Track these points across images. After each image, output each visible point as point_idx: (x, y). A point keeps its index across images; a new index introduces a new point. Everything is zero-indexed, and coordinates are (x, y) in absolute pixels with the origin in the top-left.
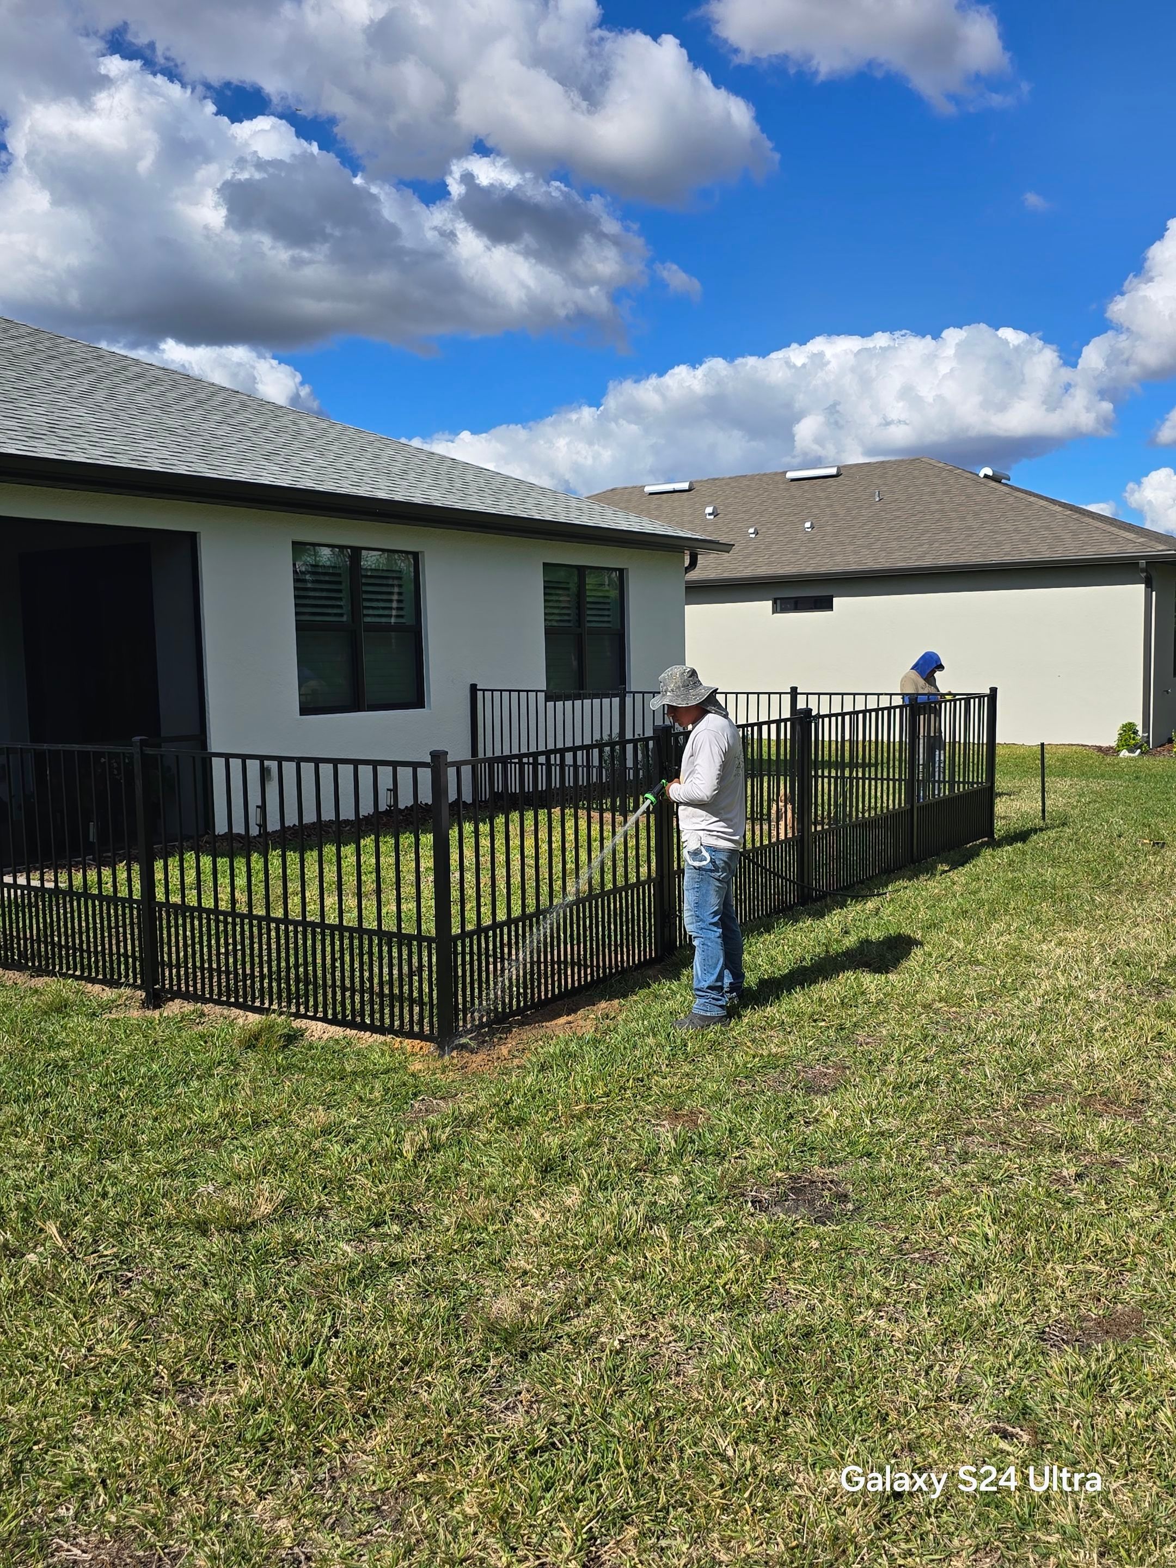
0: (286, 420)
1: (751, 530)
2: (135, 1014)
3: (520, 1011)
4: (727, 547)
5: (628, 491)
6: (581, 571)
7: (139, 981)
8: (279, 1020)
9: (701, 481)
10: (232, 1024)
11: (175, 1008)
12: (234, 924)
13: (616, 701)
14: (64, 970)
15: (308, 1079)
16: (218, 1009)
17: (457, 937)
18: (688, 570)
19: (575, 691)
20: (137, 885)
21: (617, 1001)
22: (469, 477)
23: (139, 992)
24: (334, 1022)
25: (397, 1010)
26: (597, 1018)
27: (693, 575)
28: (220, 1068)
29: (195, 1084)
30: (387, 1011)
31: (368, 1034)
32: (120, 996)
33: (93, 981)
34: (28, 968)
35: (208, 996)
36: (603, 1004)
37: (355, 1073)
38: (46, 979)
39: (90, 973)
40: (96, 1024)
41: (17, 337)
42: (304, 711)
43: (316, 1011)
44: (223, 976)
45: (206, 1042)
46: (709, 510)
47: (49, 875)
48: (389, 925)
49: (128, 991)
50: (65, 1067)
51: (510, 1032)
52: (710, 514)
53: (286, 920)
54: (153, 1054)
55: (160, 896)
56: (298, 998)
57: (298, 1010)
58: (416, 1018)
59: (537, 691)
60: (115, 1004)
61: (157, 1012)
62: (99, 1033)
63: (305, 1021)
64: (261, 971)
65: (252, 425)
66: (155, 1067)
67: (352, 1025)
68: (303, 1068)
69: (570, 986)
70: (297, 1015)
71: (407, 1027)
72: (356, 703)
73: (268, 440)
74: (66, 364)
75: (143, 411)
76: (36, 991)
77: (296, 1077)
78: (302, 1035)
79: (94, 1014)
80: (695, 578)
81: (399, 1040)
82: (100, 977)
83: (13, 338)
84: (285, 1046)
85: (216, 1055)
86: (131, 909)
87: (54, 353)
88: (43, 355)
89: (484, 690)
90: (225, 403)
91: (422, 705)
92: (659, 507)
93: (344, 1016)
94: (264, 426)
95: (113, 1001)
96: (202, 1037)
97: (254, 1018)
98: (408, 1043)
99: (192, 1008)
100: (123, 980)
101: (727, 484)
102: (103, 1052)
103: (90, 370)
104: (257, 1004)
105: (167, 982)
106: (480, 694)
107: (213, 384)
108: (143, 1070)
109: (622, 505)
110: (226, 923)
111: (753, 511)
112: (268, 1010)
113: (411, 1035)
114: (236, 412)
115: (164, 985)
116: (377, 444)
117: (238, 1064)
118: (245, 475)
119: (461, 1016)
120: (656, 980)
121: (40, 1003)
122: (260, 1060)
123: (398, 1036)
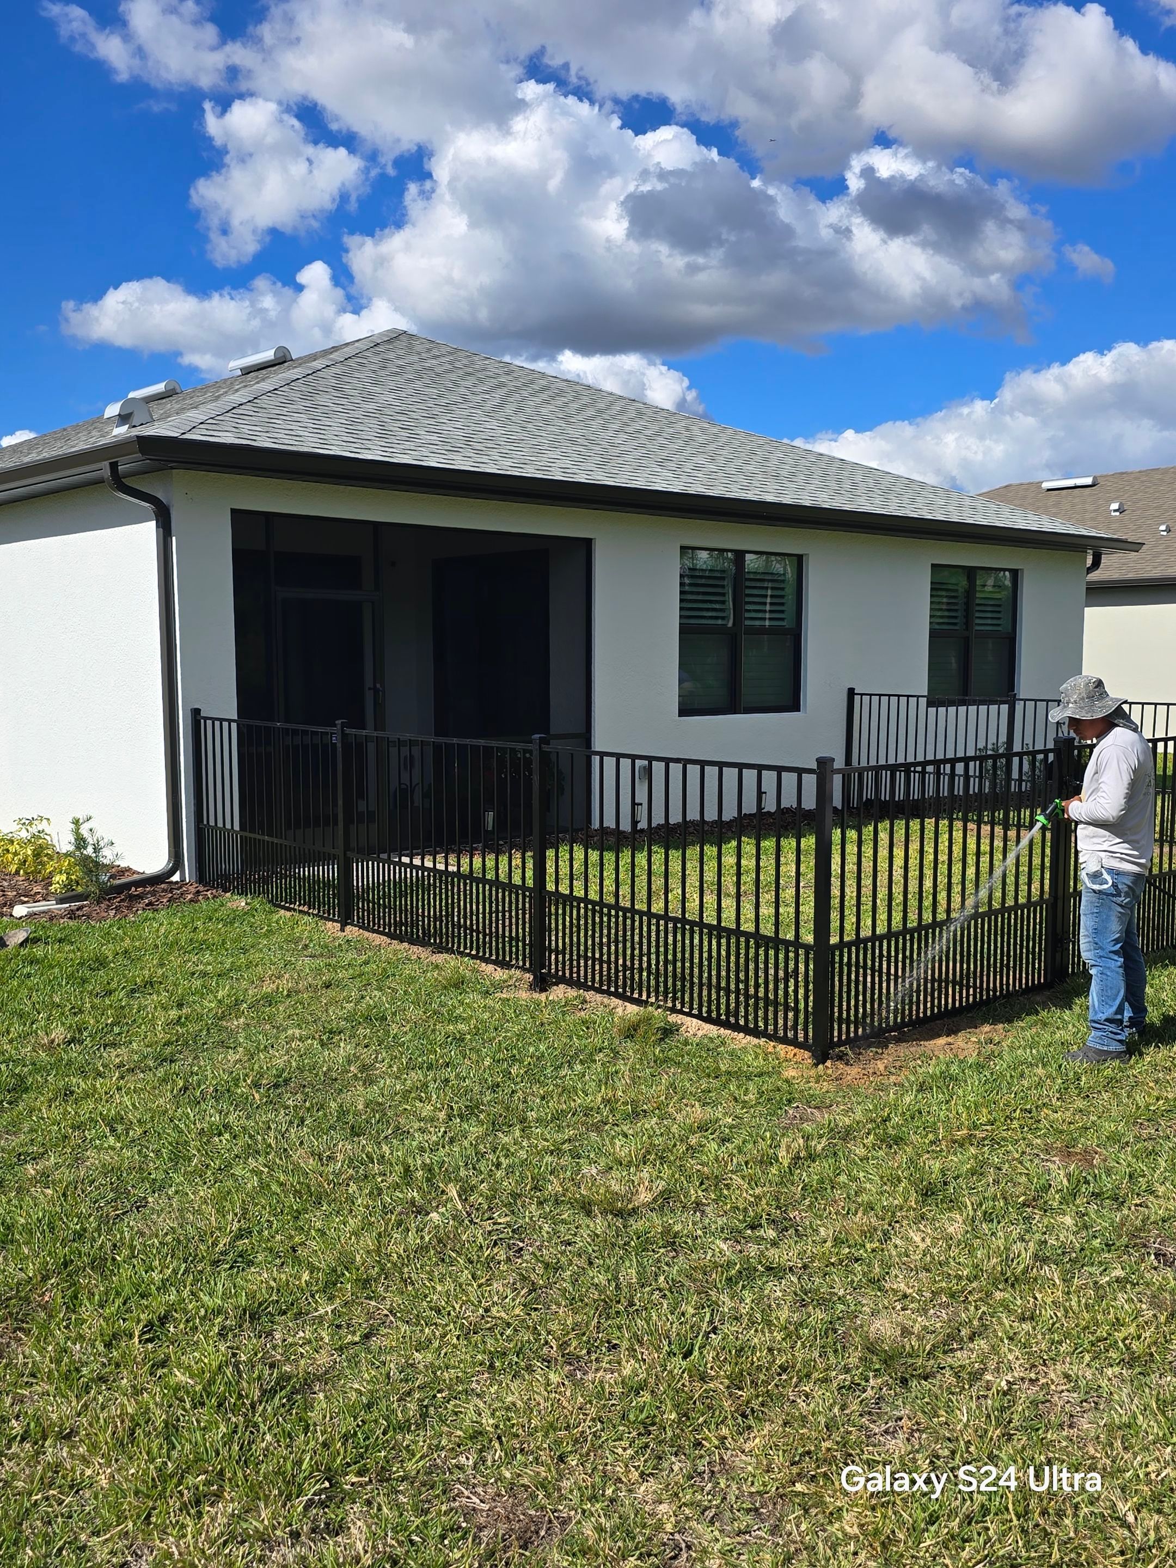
0: (680, 426)
1: (1163, 527)
2: (524, 995)
3: (897, 1027)
4: (1135, 547)
5: (1024, 487)
6: (971, 572)
7: (528, 965)
8: (656, 1013)
9: (1107, 476)
10: (612, 1013)
11: (559, 992)
12: (617, 917)
13: (1005, 708)
14: (462, 949)
15: (684, 1074)
16: (599, 997)
17: (835, 946)
18: (1089, 570)
19: (961, 697)
20: (529, 873)
21: (1001, 1026)
22: (858, 478)
23: (528, 975)
24: (708, 1020)
25: (771, 1016)
26: (979, 1042)
27: (1095, 576)
28: (601, 1055)
29: (578, 1067)
30: (761, 1013)
31: (742, 1035)
32: (511, 977)
33: (487, 961)
34: (431, 945)
35: (590, 984)
36: (987, 1028)
37: (729, 1073)
38: (446, 955)
39: (484, 953)
40: (489, 1002)
41: (438, 356)
42: (683, 712)
43: (691, 1008)
44: (605, 966)
45: (588, 1028)
46: (1115, 506)
47: (452, 859)
48: (767, 930)
49: (518, 973)
50: (463, 1040)
51: (887, 1047)
52: (1115, 511)
53: (666, 917)
54: (541, 1035)
55: (550, 887)
56: (675, 993)
57: (674, 1005)
58: (790, 1024)
59: (918, 697)
60: (506, 984)
61: (544, 995)
62: (491, 1010)
63: (681, 1016)
64: (641, 964)
65: (648, 432)
66: (542, 1047)
67: (726, 1025)
68: (679, 1063)
69: (950, 1006)
70: (673, 1010)
71: (781, 1033)
72: (732, 705)
73: (662, 447)
74: (480, 380)
75: (547, 422)
76: (437, 966)
77: (672, 1070)
78: (677, 1030)
79: (487, 992)
80: (1095, 579)
81: (772, 1044)
82: (494, 957)
83: (435, 357)
84: (662, 1039)
85: (597, 1041)
86: (524, 897)
87: (471, 370)
88: (461, 372)
89: (862, 695)
90: (623, 412)
91: (797, 709)
92: (1057, 504)
93: (719, 1015)
94: (658, 434)
95: (505, 981)
96: (584, 1022)
97: (632, 1009)
98: (781, 1049)
99: (575, 994)
100: (514, 962)
101: (1136, 479)
102: (496, 1029)
103: (502, 385)
104: (636, 995)
105: (553, 967)
106: (857, 698)
107: (611, 394)
108: (532, 1049)
109: (1017, 502)
110: (609, 915)
111: (1165, 507)
112: (646, 1002)
113: (784, 1041)
114: (632, 420)
115: (550, 969)
116: (767, 447)
117: (618, 1053)
118: (640, 482)
119: (836, 1027)
120: (1045, 1006)
121: (440, 978)
122: (638, 1050)
123: (771, 1040)
